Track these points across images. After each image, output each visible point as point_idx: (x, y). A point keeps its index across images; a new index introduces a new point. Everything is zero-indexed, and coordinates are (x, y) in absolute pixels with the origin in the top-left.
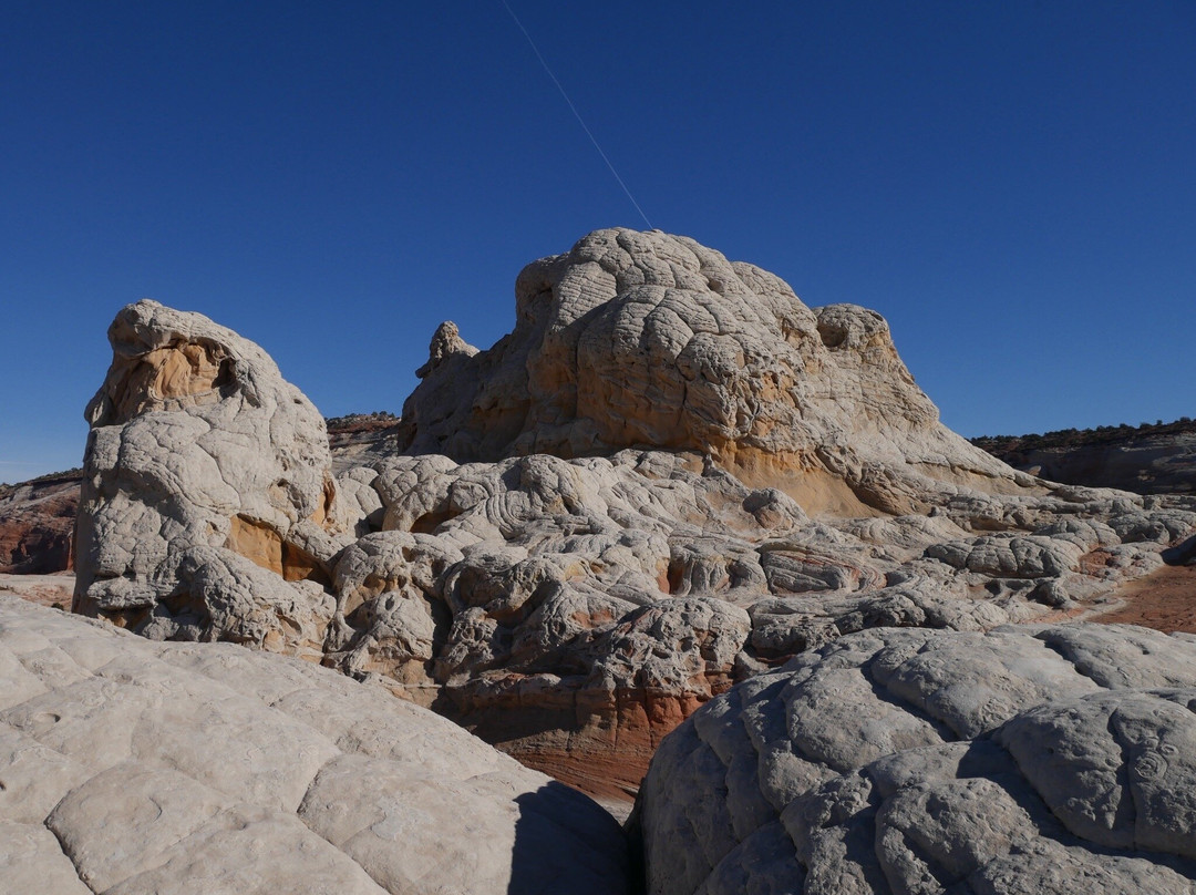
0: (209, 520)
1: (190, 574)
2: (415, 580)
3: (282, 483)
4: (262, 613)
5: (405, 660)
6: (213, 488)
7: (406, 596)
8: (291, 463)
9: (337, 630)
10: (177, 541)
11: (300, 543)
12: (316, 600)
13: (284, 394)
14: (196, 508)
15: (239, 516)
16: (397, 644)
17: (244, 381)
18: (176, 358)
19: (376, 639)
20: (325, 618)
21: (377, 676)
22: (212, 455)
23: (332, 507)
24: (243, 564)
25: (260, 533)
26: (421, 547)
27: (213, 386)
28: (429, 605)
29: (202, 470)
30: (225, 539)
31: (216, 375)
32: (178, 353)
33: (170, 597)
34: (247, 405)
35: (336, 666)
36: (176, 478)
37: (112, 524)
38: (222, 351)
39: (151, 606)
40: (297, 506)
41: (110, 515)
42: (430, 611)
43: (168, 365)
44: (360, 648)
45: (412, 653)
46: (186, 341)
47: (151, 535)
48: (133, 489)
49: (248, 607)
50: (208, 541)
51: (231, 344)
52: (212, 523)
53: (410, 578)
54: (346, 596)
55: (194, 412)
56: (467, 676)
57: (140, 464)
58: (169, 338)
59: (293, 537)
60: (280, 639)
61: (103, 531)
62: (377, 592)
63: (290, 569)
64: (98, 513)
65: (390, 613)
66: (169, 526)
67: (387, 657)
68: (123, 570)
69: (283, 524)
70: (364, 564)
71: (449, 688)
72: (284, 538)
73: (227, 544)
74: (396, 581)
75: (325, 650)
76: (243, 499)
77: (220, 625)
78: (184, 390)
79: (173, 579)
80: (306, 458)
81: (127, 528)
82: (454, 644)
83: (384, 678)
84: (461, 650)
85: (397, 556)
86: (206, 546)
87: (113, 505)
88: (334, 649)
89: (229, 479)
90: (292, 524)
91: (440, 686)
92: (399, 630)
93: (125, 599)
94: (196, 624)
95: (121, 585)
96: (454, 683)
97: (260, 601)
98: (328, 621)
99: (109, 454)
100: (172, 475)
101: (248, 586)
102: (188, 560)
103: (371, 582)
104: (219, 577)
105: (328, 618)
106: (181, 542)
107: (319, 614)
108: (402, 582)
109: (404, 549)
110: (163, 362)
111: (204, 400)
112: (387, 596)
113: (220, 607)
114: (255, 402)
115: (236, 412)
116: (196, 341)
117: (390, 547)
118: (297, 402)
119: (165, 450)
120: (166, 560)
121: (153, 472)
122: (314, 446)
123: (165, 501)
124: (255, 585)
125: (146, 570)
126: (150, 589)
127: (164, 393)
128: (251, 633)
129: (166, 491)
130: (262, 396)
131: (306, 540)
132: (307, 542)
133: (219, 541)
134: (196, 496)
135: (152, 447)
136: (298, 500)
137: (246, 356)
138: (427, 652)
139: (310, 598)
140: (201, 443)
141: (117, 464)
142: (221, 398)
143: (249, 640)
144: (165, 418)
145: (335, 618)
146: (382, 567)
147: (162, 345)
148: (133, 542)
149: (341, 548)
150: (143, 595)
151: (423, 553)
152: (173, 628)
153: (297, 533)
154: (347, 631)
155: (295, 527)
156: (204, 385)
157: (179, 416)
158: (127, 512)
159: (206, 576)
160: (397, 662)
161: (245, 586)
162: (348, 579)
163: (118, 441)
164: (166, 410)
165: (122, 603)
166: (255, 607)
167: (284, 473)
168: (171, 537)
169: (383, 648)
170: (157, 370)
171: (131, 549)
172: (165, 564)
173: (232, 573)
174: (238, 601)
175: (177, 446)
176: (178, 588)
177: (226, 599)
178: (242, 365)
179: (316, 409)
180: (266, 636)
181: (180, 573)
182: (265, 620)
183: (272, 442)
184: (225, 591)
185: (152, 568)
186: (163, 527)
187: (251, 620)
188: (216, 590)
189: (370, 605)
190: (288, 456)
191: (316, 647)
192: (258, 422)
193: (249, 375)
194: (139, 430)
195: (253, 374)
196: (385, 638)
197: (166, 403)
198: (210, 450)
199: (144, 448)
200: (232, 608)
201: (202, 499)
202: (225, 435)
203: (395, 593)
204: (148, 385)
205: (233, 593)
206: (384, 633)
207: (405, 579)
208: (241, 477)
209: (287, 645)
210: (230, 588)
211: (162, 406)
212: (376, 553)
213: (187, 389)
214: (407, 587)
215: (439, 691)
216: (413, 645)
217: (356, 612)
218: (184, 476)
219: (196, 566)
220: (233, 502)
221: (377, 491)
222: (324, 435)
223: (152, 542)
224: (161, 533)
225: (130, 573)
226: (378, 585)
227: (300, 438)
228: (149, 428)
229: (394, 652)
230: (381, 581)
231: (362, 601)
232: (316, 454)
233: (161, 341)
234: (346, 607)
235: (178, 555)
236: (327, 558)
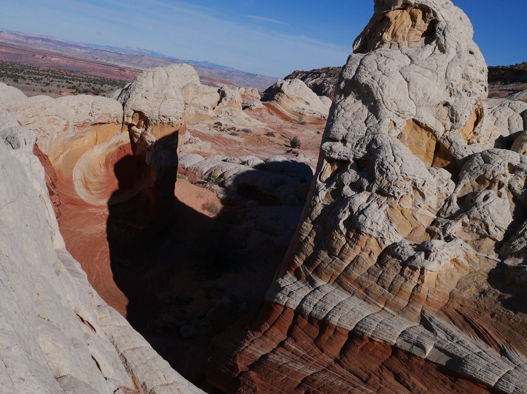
0: (392, 119)
1: (373, 149)
2: (510, 187)
3: (446, 104)
4: (404, 183)
5: (483, 237)
6: (401, 101)
7: (500, 195)
8: (455, 93)
9: (449, 205)
10: (372, 128)
11: (447, 144)
12: (443, 183)
13: (462, 47)
14: (387, 111)
15: (414, 120)
16: (481, 225)
17: (439, 35)
18: (404, 17)
19: (469, 218)
20: (444, 195)
21: (460, 241)
22: (406, 80)
23: (479, 125)
24: (403, 150)
25: (424, 133)
26: (522, 166)
27: (422, 37)
28: (514, 206)
29: (397, 88)
30: (399, 132)
31: (425, 29)
32: (406, 13)
33: (360, 159)
34: (437, 51)
35: (440, 227)
36: (381, 90)
37: (343, 111)
38: (432, 14)
39: (350, 162)
40: (452, 120)
41: (343, 106)
42: (513, 210)
43: (398, 20)
44: (457, 220)
45: (489, 234)
46: (412, 6)
47: (360, 121)
48: (359, 93)
49: (396, 177)
50: (389, 132)
51: (438, 10)
52: (393, 121)
53: (506, 185)
54: (462, 185)
55: (404, 51)
56: (521, 261)
57: (364, 79)
58: (402, 3)
59: (444, 140)
60: (411, 201)
61: (337, 114)
62: (483, 188)
63: (437, 159)
64: (338, 103)
65: (483, 204)
66: (370, 119)
67: (472, 231)
68: (341, 138)
69: (440, 131)
70: (479, 167)
71: (505, 264)
72: (439, 139)
73: (400, 136)
74: (497, 184)
75: (438, 215)
76: (418, 110)
77: (379, 183)
78: (403, 37)
79: (364, 150)
80: (466, 91)
81: (349, 115)
82: (519, 236)
83: (465, 244)
84: (521, 242)
85: (503, 168)
86: (387, 135)
87: (346, 100)
88: (443, 216)
89: (413, 96)
90: (446, 131)
91: (500, 261)
92: (485, 217)
93: (338, 154)
94: (367, 179)
95: (338, 146)
96: (509, 262)
97: (405, 175)
98: (446, 198)
99: (351, 70)
100: (379, 88)
101: (400, 165)
102: (374, 141)
103: (481, 180)
104: (385, 155)
105: (447, 195)
106: (373, 130)
107: (441, 192)
108: (501, 185)
109: (510, 165)
110: (396, 18)
111: (414, 44)
112: (487, 192)
113: (382, 173)
114: (442, 50)
115: (429, 54)
116: (417, 6)
117: (500, 160)
118: (471, 53)
119: (380, 73)
120: (364, 138)
121: (370, 85)
122: (474, 84)
123: (372, 103)
124: (405, 165)
125: (352, 142)
126: (352, 152)
127: (392, 37)
128: (393, 193)
129: (374, 98)
130: (448, 46)
131: (451, 143)
132: (451, 145)
133: (395, 133)
134: (389, 104)
135: (374, 70)
136: (454, 117)
137: (447, 19)
138: (500, 236)
139: (440, 180)
140: (402, 72)
141: (354, 77)
142: (424, 44)
143: (392, 196)
144: (386, 53)
145: (451, 197)
146: (490, 173)
147: (397, 7)
148: (350, 124)
149: (471, 153)
150: (347, 155)
151: (521, 170)
152: (356, 178)
153: (447, 138)
154: (455, 207)
155: (447, 134)
156: (416, 35)
157: (395, 53)
158: (352, 106)
159: (379, 153)
160: (478, 237)
161: (398, 164)
162: (467, 175)
163: (358, 63)
164: (390, 48)
165: (336, 157)
166: (400, 178)
167: (449, 98)
168: (369, 125)
169: (471, 225)
170: (391, 23)
171: (347, 127)
172: (362, 140)
173: (393, 155)
174: (392, 172)
175: (387, 71)
176: (365, 156)
177: (386, 169)
178: (442, 25)
179: (483, 59)
180: (402, 197)
181: (369, 147)
182: (403, 188)
183: (446, 77)
184: (386, 164)
185: (356, 141)
186: (367, 119)
187: (395, 185)
188: (382, 162)
189: (474, 195)
190: (454, 88)
191: (433, 211)
192: (440, 63)
193: (444, 31)
194: (371, 59)
195: (446, 31)
196: (475, 219)
197: (391, 44)
198: (405, 76)
199: (370, 70)
200: (387, 175)
201: (392, 106)
202: (417, 68)
203: (493, 192)
204: (385, 31)
205: (390, 167)
206: (475, 216)
207: (503, 184)
208: (420, 97)
209: (414, 205)
210: (389, 163)
211: (389, 45)
212: (489, 162)
213: (406, 36)
214: (503, 190)
215: (498, 264)
216: (491, 229)
217: (465, 196)
218: (386, 90)
219: (377, 145)
220: (412, 111)
221: (523, 119)
222: (484, 77)
223: (359, 126)
224: (365, 122)
225: (344, 141)
226: (484, 183)
227: (466, 77)
228: (376, 58)
229: (478, 230)
230: (487, 181)
231: (472, 190)
232: (474, 89)
233: (397, 5)
234: (460, 192)
235: (370, 137)
236: (460, 158)
